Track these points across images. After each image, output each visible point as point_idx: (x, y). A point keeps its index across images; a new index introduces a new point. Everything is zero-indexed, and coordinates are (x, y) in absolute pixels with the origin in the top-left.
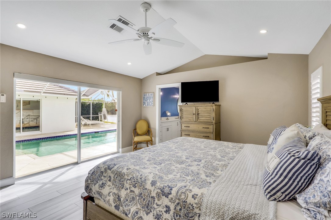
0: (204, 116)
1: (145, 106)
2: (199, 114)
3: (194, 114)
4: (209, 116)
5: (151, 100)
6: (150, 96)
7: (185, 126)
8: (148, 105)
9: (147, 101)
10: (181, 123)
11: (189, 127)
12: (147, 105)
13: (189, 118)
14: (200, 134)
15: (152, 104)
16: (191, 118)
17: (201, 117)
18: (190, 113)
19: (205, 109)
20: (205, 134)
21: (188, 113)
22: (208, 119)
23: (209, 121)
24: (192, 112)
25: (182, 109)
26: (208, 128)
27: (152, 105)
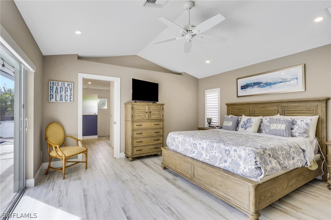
0: (155, 114)
1: (54, 100)
2: (151, 113)
3: (147, 112)
4: (159, 114)
5: (68, 93)
6: (66, 86)
7: (137, 125)
8: (61, 100)
9: (59, 94)
10: (133, 122)
11: (141, 125)
12: (58, 99)
13: (142, 117)
14: (152, 131)
15: (70, 98)
16: (143, 117)
17: (153, 115)
18: (142, 111)
19: (157, 107)
20: (155, 131)
21: (140, 111)
22: (158, 116)
23: (159, 118)
24: (144, 110)
25: (134, 107)
26: (159, 124)
27: (70, 101)
